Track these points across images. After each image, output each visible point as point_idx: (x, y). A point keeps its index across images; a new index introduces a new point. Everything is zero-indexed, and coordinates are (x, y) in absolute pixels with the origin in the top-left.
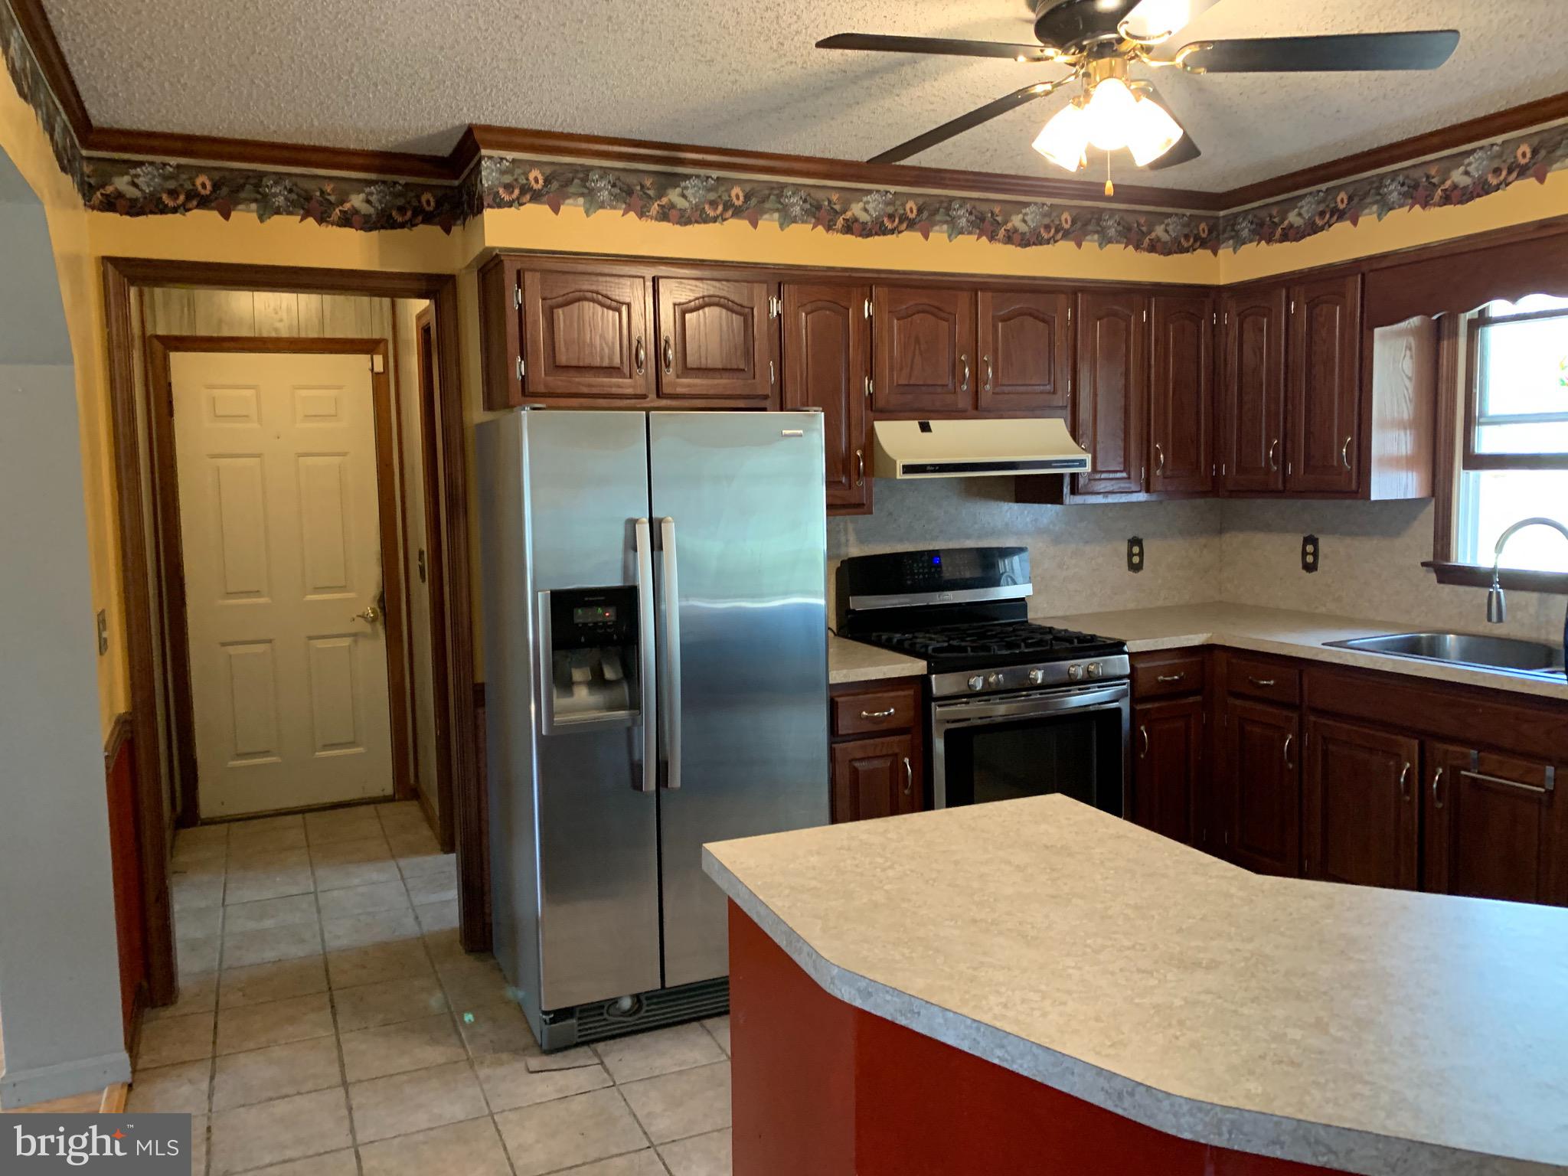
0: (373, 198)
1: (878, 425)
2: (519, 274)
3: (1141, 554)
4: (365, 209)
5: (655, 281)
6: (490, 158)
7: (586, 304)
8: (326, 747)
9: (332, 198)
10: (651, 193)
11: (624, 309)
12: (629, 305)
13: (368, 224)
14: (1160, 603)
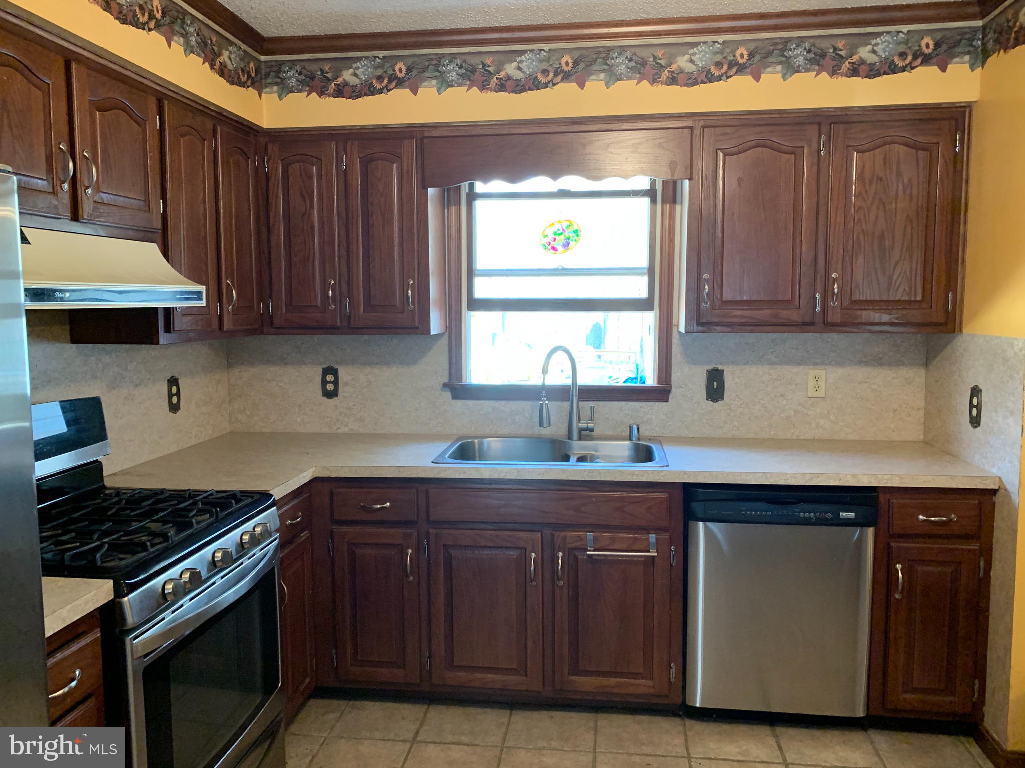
3: (178, 394)
14: (193, 442)
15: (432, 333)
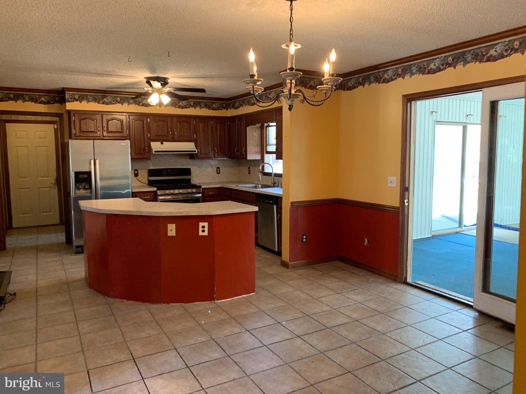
0: (46, 98)
1: (151, 143)
2: (74, 114)
3: (220, 170)
4: (44, 100)
5: (102, 115)
6: (67, 93)
7: (87, 120)
8: (43, 212)
9: (38, 98)
10: (100, 99)
11: (95, 121)
12: (96, 120)
13: (45, 103)
14: (224, 181)
15: (248, 159)
